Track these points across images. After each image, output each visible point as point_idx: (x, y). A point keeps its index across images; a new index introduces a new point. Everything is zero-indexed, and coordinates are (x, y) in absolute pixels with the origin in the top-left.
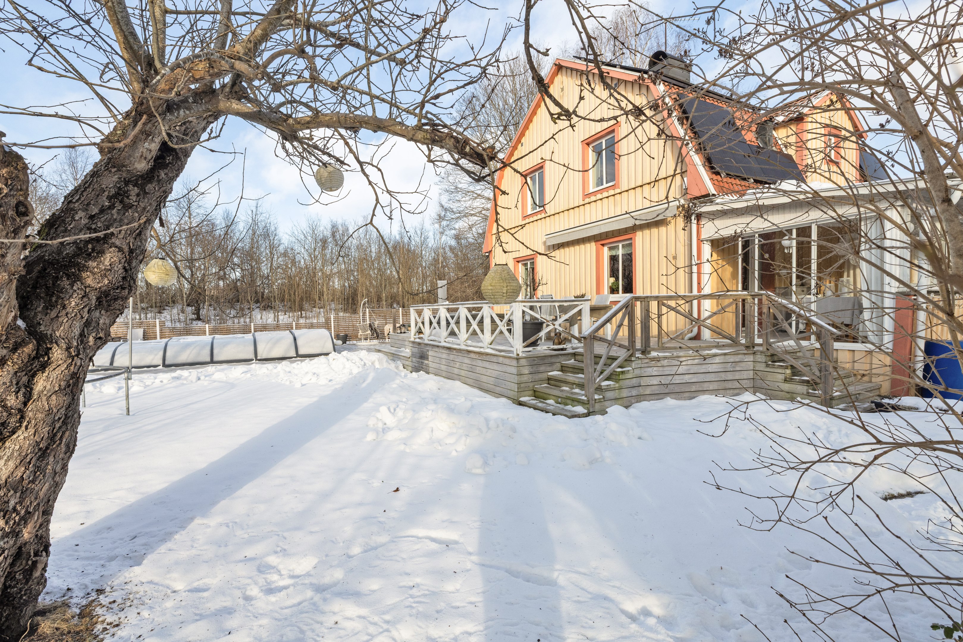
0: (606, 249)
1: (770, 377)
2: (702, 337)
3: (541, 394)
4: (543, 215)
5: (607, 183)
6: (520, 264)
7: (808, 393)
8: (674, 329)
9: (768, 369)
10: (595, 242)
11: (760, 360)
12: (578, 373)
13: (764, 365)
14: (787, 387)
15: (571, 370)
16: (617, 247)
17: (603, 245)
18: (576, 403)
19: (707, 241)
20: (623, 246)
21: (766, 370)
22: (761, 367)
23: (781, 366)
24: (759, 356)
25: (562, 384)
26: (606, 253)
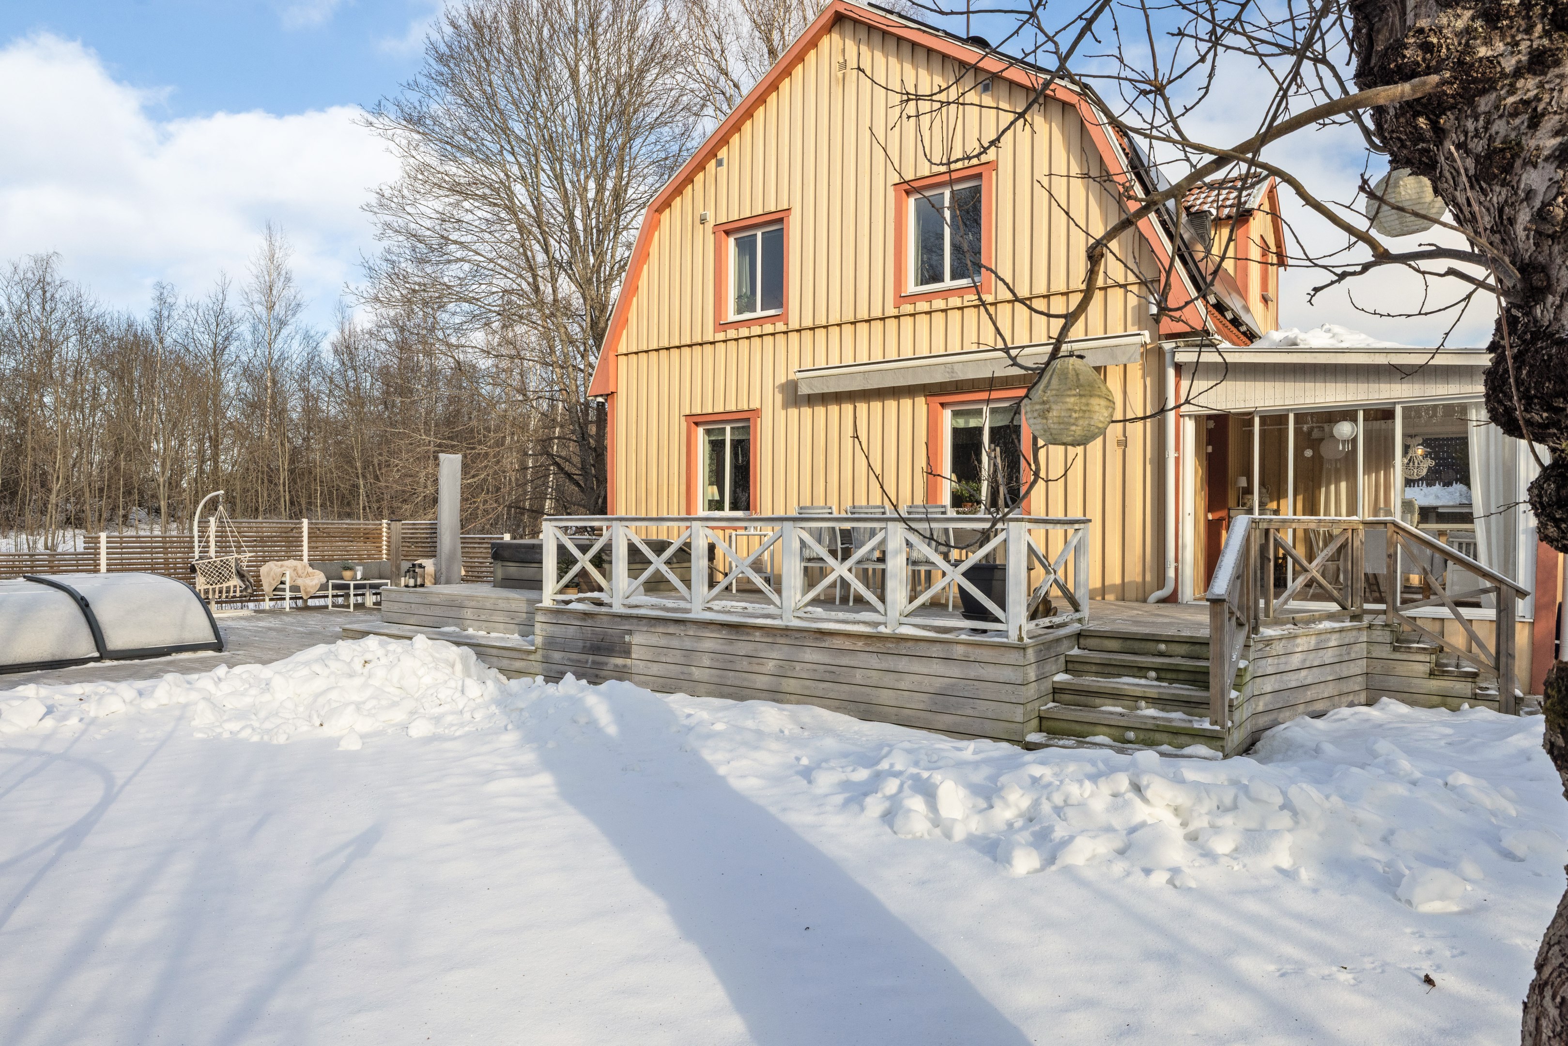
0: (947, 413)
1: (1401, 669)
2: (1180, 596)
3: (1064, 725)
4: (780, 327)
5: (953, 278)
6: (700, 430)
7: (1476, 694)
8: (1118, 580)
9: (1397, 656)
10: (925, 396)
11: (1380, 639)
12: (1120, 676)
13: (1388, 648)
14: (1435, 684)
15: (1094, 668)
16: (979, 412)
17: (943, 405)
18: (1183, 739)
19: (1190, 416)
20: (993, 411)
21: (1392, 657)
22: (1384, 652)
23: (1424, 649)
24: (1379, 633)
25: (1098, 701)
26: (947, 421)
